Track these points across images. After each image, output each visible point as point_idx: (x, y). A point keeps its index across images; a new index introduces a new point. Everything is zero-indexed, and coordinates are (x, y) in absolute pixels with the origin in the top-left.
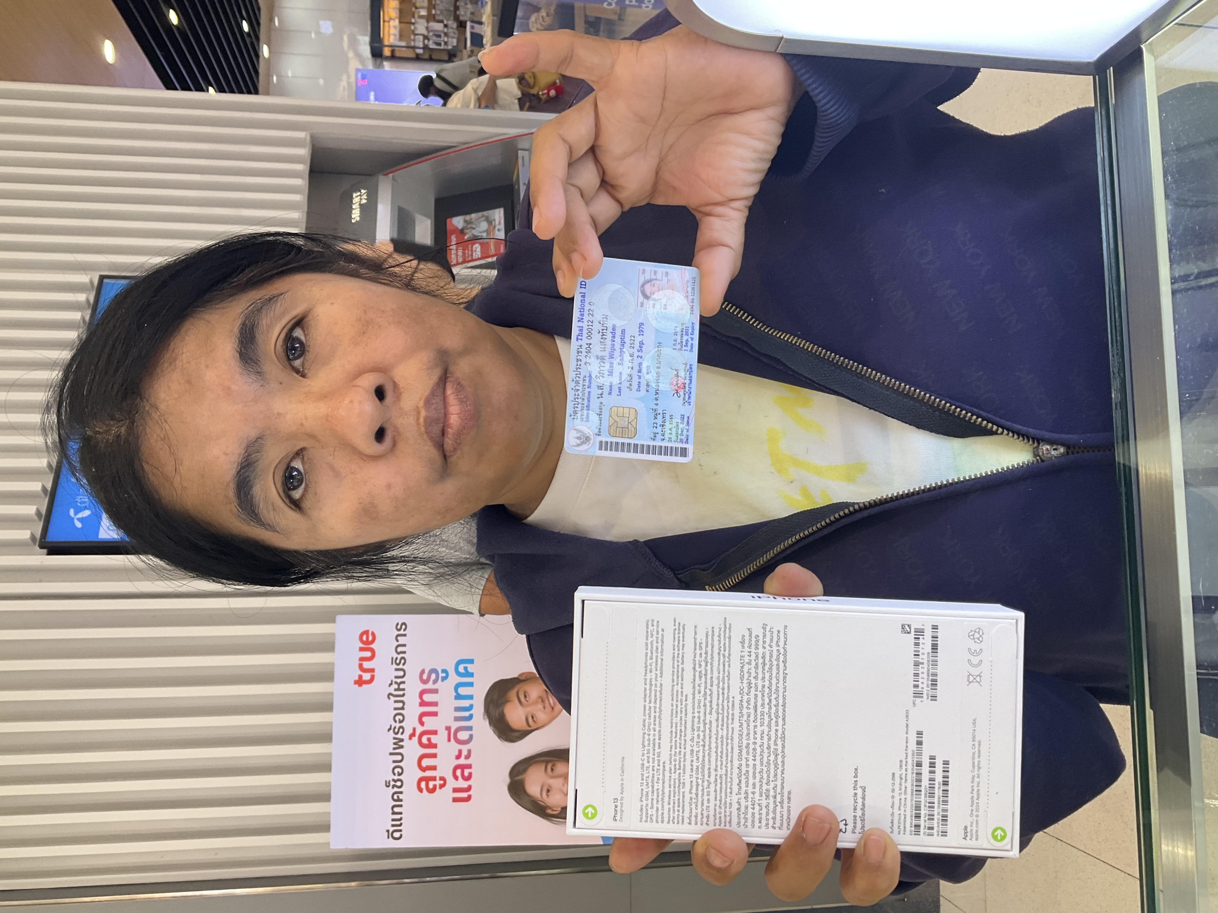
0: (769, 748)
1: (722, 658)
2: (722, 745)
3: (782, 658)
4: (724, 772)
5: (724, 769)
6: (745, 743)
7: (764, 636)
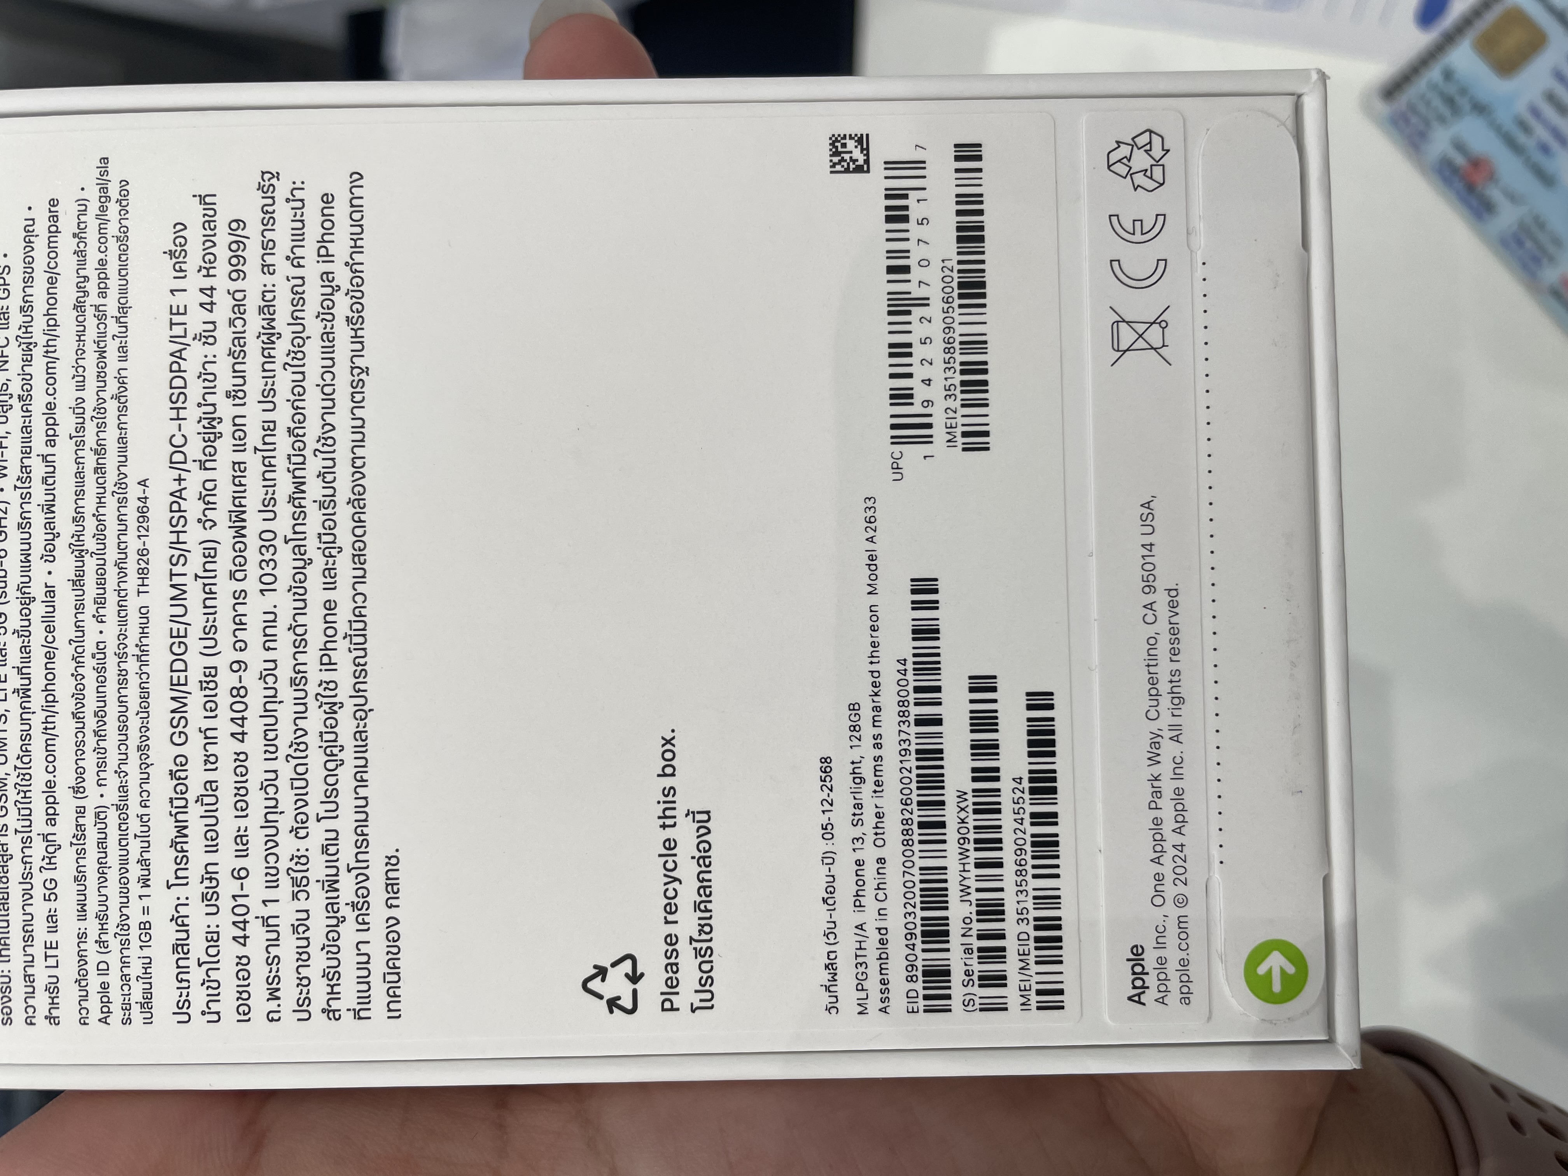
0: (298, 681)
1: (91, 322)
2: (102, 682)
3: (342, 305)
4: (112, 796)
5: (113, 782)
6: (196, 665)
7: (268, 219)
